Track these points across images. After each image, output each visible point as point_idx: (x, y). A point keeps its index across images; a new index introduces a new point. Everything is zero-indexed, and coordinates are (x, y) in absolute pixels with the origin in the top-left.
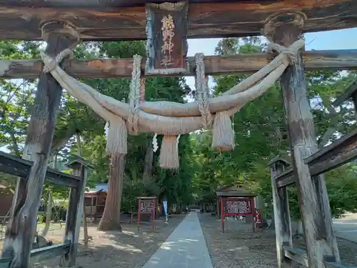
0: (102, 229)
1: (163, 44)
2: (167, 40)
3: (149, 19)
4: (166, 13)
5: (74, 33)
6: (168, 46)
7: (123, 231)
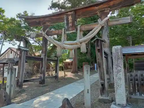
0: (72, 73)
1: (69, 24)
2: (70, 23)
3: (65, 18)
4: (69, 15)
5: (48, 24)
6: (70, 25)
7: (79, 74)
